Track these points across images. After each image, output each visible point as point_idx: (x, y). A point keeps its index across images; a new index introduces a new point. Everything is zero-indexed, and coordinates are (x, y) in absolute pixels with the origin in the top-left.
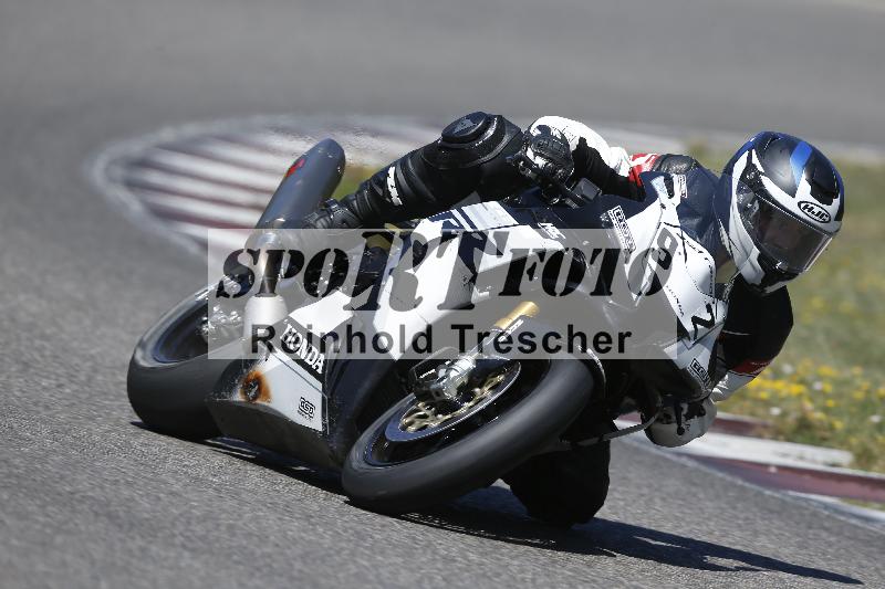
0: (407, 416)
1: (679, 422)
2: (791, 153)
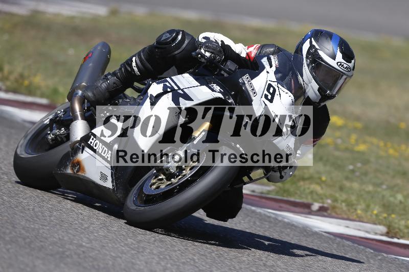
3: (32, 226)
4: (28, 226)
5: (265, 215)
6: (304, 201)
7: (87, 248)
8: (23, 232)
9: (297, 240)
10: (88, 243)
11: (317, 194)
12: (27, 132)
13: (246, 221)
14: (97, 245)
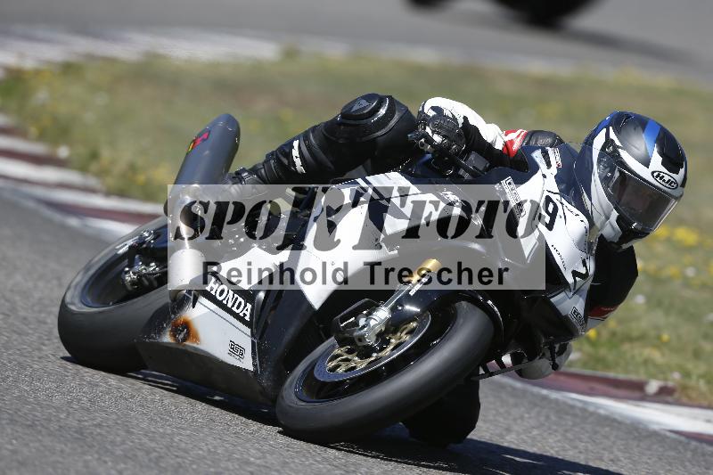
0: (331, 360)
1: (553, 360)
2: (644, 129)
3: (161, 430)
4: (153, 430)
5: (565, 403)
6: (633, 377)
7: (259, 466)
8: (145, 440)
9: (622, 445)
10: (259, 458)
11: (655, 365)
12: (90, 261)
13: (533, 415)
14: (273, 461)
